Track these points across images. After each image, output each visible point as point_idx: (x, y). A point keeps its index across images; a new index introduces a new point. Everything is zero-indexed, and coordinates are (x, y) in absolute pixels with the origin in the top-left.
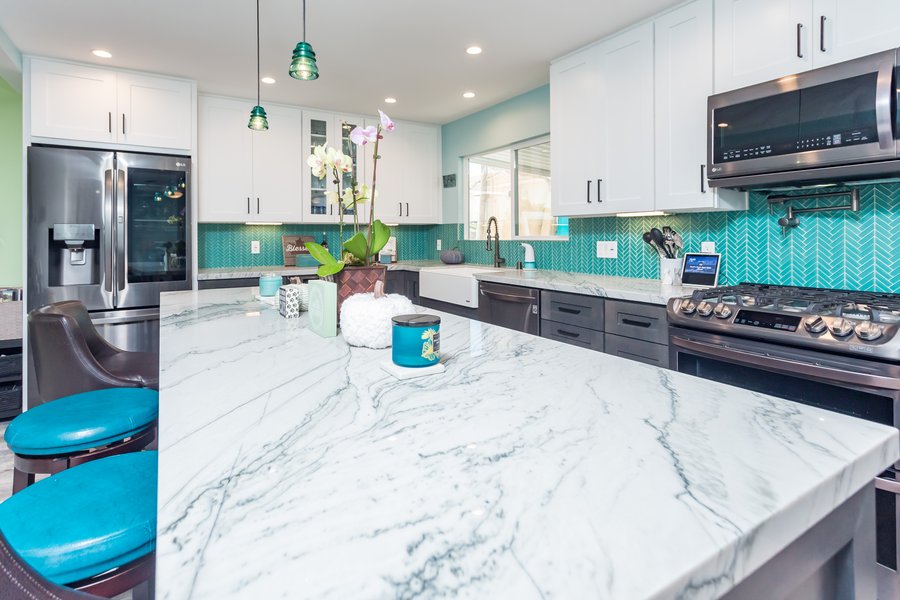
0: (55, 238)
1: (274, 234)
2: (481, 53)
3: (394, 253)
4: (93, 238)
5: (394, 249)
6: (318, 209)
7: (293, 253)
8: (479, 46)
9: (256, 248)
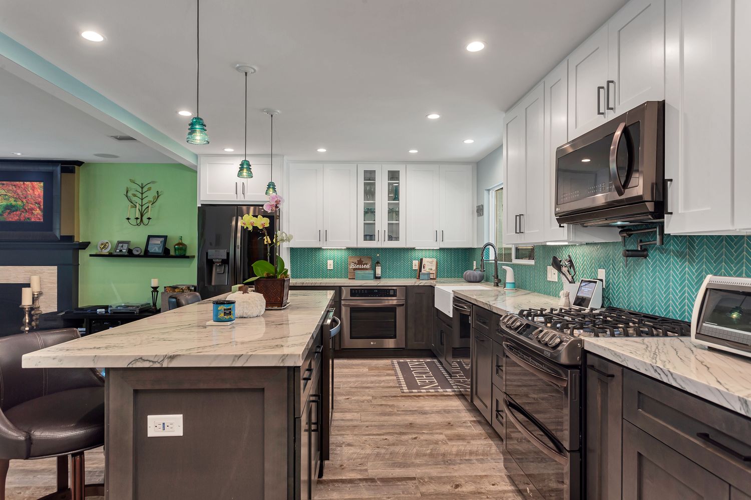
0: (209, 258)
1: (344, 254)
2: (439, 118)
3: (434, 272)
4: (226, 258)
5: (434, 268)
6: (369, 237)
7: (355, 269)
8: (438, 114)
9: (330, 265)
